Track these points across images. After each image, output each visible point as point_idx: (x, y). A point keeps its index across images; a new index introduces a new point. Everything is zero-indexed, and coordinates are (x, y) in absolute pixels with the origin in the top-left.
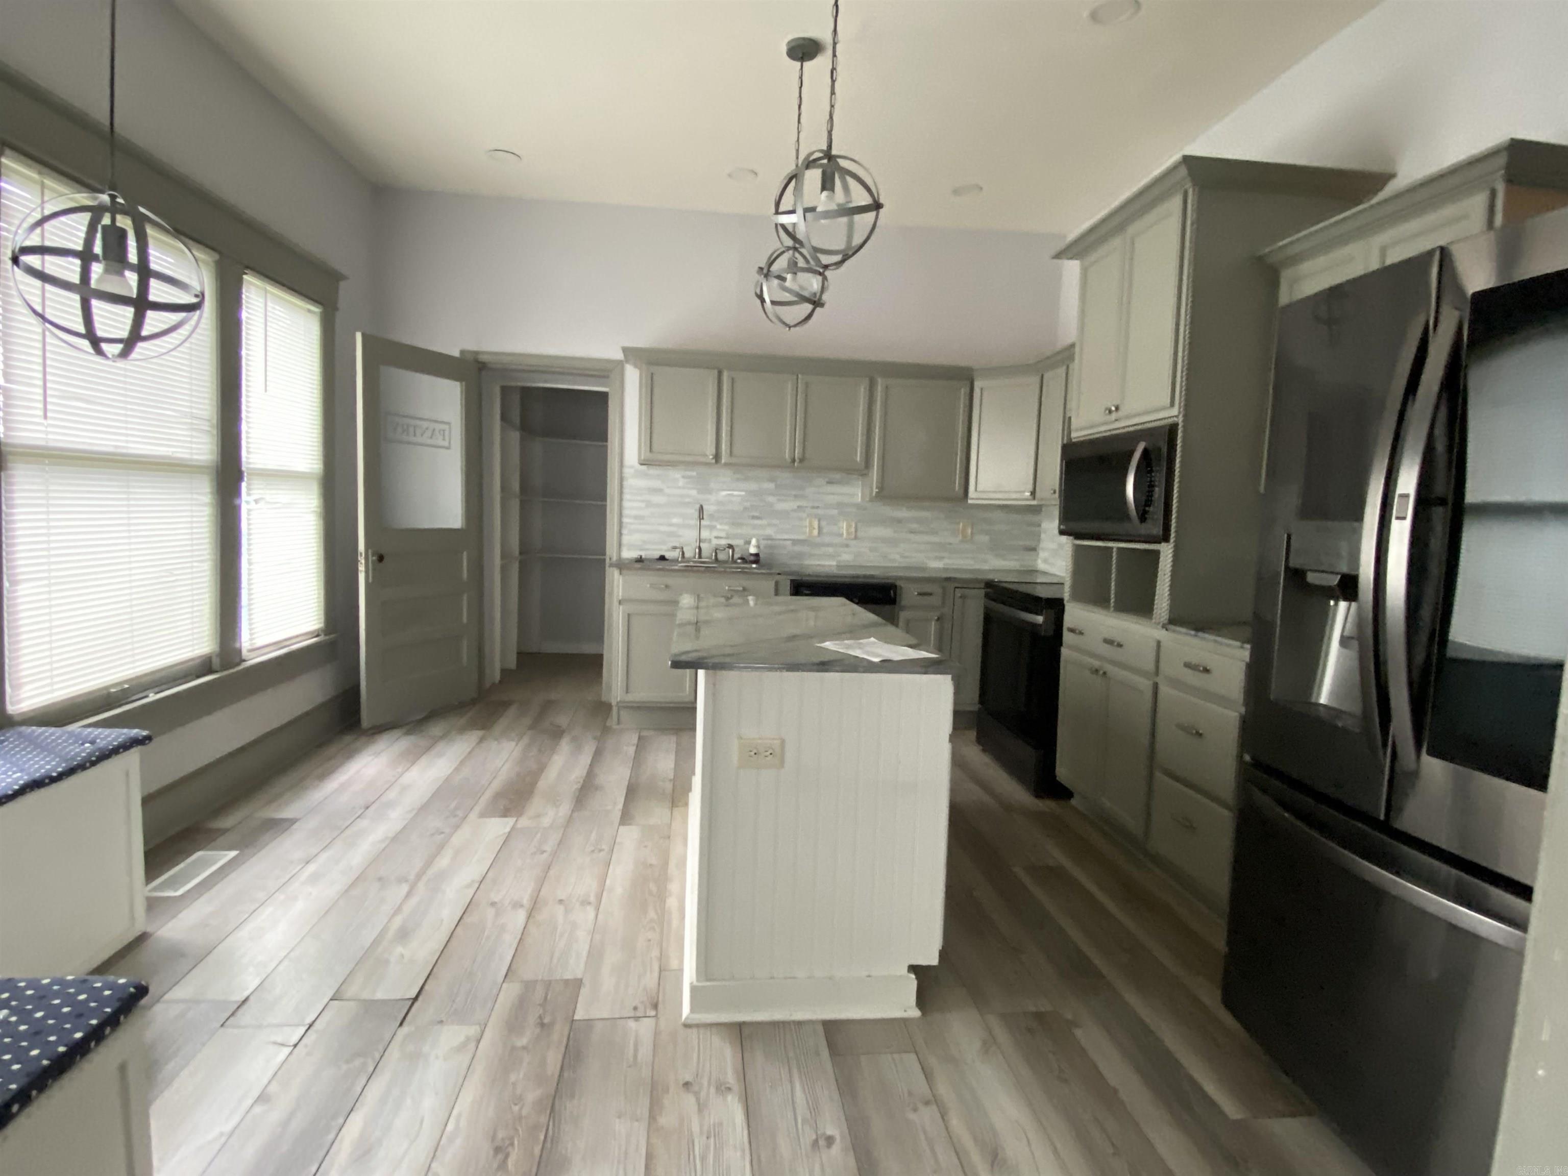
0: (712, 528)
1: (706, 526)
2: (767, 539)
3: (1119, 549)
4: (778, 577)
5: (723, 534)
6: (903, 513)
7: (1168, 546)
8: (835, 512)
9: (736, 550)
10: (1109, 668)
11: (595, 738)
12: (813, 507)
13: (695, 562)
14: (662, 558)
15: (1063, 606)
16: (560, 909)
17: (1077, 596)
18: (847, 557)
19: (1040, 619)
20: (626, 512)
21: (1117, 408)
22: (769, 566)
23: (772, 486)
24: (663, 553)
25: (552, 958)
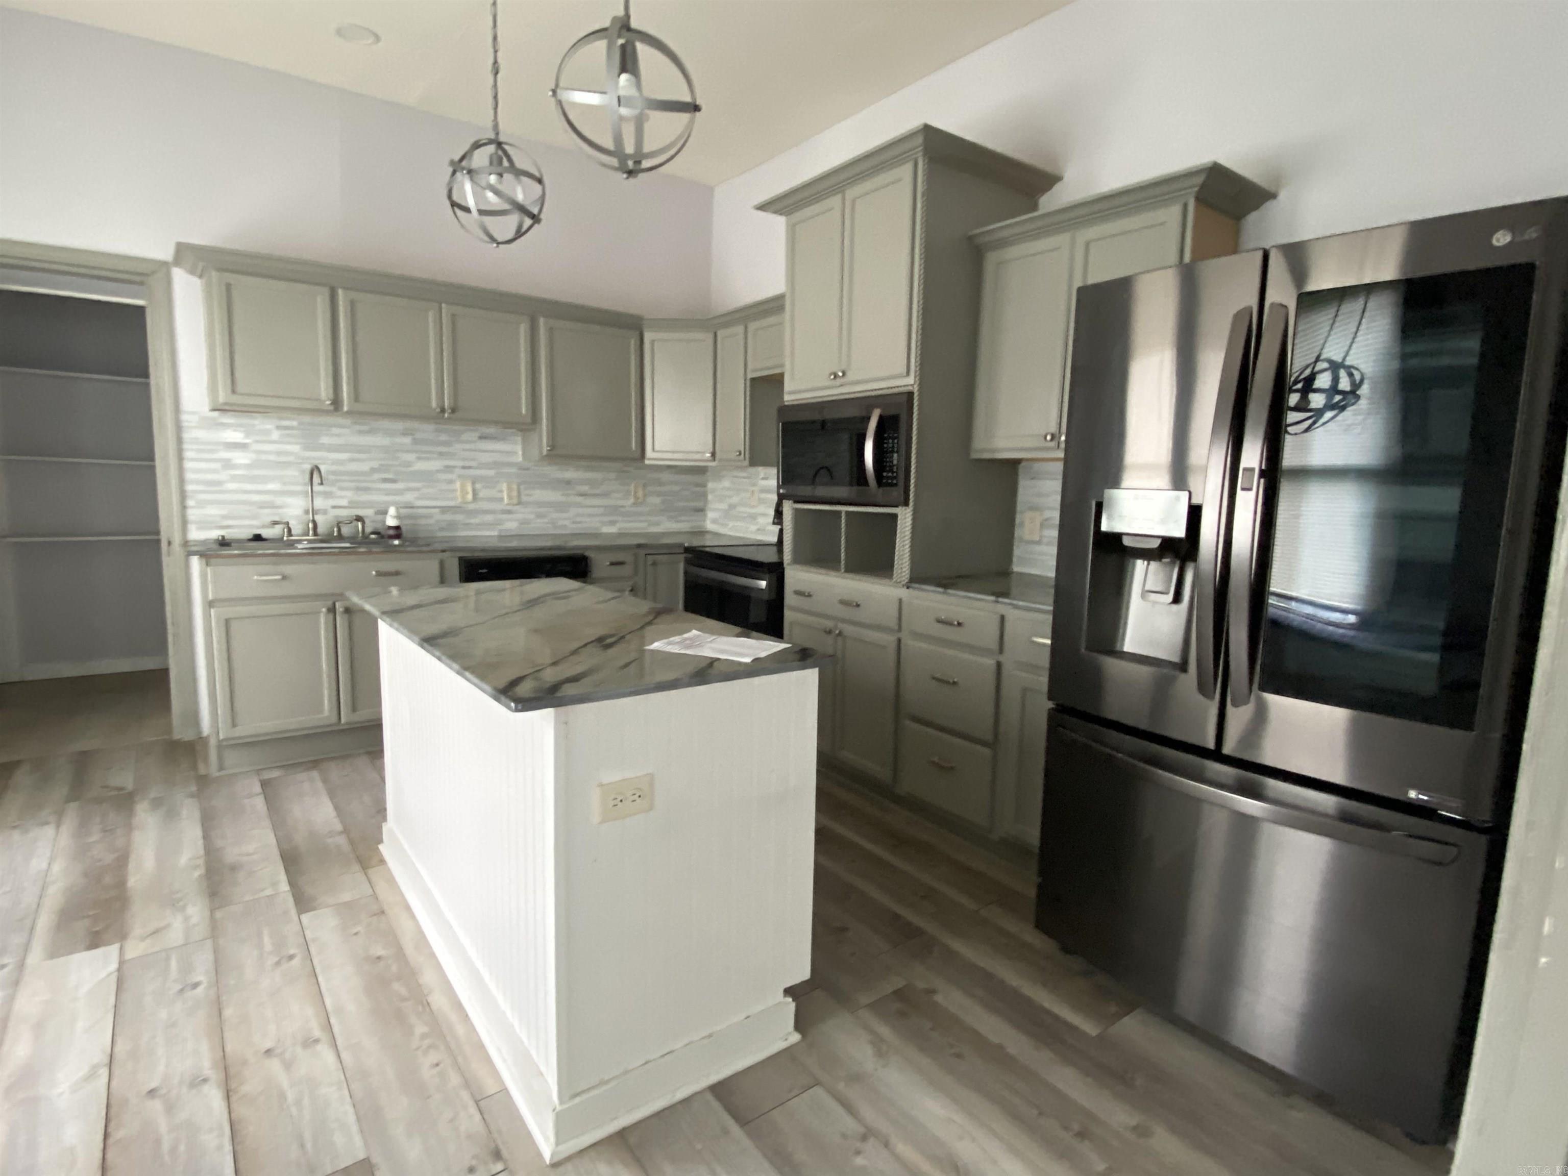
0: (328, 495)
1: (319, 493)
2: (407, 507)
3: (847, 513)
4: (441, 555)
5: (344, 502)
6: (570, 474)
7: (905, 509)
8: (491, 473)
9: (367, 521)
10: (848, 629)
11: (192, 796)
12: (464, 468)
13: (310, 541)
14: (258, 538)
15: (783, 569)
16: (275, 1066)
17: (798, 559)
18: (511, 525)
19: (763, 584)
20: (189, 476)
21: (844, 373)
22: (414, 541)
23: (407, 440)
24: (258, 532)
25: (302, 1146)
